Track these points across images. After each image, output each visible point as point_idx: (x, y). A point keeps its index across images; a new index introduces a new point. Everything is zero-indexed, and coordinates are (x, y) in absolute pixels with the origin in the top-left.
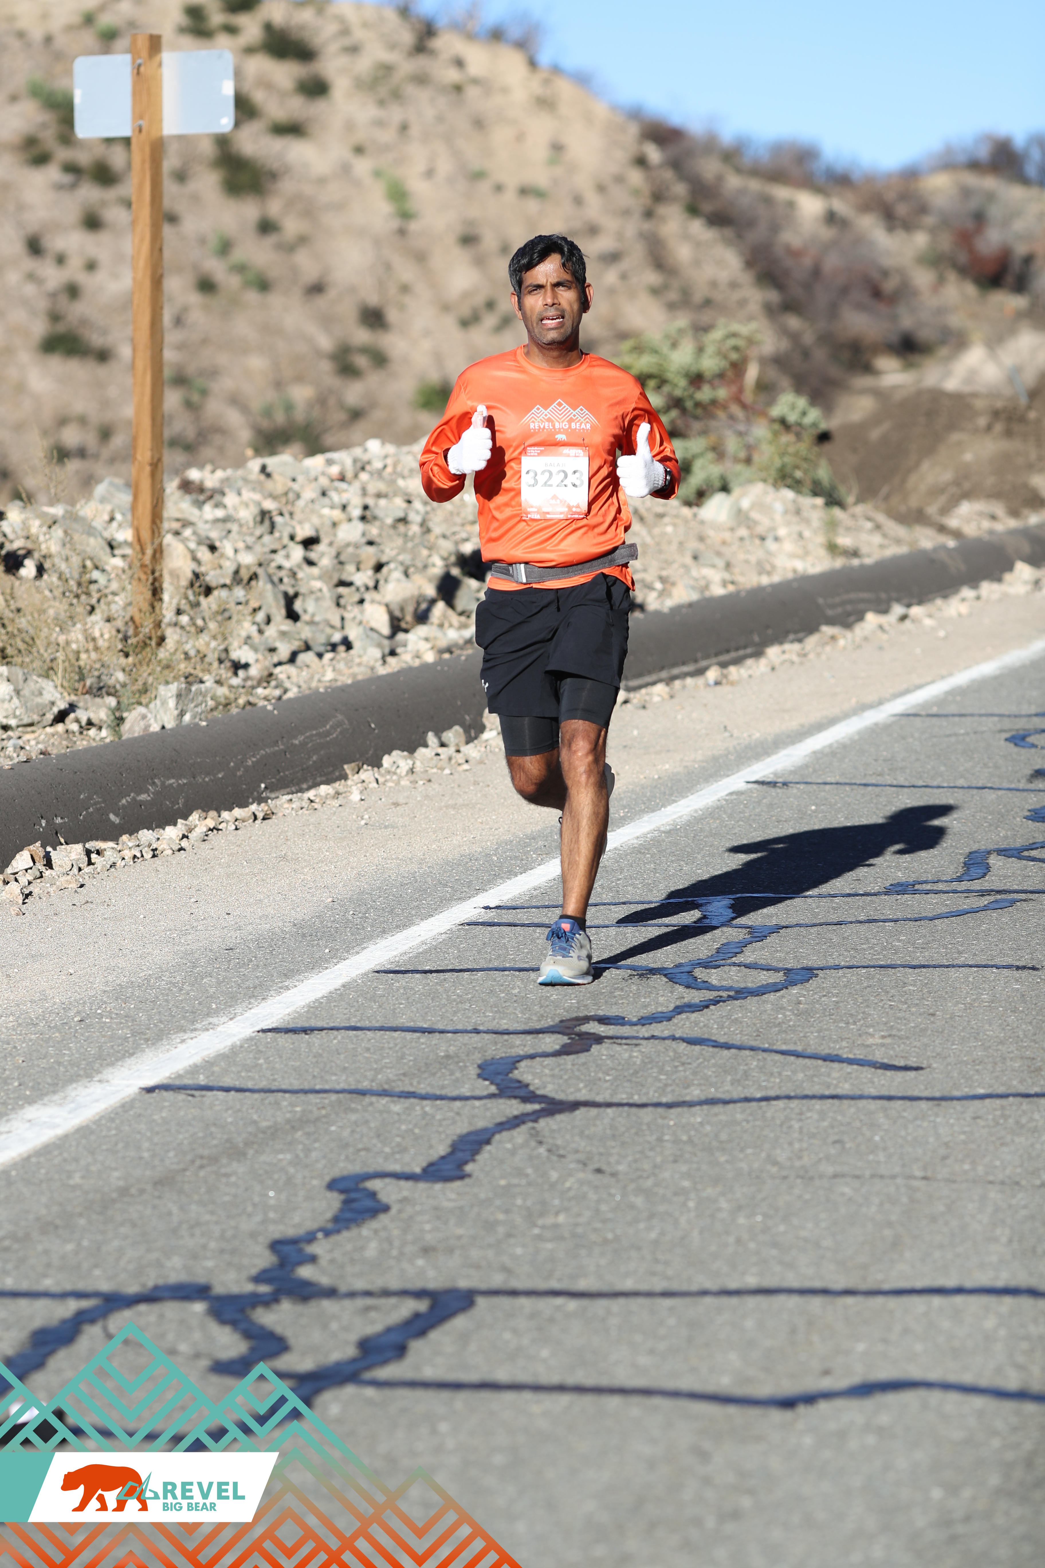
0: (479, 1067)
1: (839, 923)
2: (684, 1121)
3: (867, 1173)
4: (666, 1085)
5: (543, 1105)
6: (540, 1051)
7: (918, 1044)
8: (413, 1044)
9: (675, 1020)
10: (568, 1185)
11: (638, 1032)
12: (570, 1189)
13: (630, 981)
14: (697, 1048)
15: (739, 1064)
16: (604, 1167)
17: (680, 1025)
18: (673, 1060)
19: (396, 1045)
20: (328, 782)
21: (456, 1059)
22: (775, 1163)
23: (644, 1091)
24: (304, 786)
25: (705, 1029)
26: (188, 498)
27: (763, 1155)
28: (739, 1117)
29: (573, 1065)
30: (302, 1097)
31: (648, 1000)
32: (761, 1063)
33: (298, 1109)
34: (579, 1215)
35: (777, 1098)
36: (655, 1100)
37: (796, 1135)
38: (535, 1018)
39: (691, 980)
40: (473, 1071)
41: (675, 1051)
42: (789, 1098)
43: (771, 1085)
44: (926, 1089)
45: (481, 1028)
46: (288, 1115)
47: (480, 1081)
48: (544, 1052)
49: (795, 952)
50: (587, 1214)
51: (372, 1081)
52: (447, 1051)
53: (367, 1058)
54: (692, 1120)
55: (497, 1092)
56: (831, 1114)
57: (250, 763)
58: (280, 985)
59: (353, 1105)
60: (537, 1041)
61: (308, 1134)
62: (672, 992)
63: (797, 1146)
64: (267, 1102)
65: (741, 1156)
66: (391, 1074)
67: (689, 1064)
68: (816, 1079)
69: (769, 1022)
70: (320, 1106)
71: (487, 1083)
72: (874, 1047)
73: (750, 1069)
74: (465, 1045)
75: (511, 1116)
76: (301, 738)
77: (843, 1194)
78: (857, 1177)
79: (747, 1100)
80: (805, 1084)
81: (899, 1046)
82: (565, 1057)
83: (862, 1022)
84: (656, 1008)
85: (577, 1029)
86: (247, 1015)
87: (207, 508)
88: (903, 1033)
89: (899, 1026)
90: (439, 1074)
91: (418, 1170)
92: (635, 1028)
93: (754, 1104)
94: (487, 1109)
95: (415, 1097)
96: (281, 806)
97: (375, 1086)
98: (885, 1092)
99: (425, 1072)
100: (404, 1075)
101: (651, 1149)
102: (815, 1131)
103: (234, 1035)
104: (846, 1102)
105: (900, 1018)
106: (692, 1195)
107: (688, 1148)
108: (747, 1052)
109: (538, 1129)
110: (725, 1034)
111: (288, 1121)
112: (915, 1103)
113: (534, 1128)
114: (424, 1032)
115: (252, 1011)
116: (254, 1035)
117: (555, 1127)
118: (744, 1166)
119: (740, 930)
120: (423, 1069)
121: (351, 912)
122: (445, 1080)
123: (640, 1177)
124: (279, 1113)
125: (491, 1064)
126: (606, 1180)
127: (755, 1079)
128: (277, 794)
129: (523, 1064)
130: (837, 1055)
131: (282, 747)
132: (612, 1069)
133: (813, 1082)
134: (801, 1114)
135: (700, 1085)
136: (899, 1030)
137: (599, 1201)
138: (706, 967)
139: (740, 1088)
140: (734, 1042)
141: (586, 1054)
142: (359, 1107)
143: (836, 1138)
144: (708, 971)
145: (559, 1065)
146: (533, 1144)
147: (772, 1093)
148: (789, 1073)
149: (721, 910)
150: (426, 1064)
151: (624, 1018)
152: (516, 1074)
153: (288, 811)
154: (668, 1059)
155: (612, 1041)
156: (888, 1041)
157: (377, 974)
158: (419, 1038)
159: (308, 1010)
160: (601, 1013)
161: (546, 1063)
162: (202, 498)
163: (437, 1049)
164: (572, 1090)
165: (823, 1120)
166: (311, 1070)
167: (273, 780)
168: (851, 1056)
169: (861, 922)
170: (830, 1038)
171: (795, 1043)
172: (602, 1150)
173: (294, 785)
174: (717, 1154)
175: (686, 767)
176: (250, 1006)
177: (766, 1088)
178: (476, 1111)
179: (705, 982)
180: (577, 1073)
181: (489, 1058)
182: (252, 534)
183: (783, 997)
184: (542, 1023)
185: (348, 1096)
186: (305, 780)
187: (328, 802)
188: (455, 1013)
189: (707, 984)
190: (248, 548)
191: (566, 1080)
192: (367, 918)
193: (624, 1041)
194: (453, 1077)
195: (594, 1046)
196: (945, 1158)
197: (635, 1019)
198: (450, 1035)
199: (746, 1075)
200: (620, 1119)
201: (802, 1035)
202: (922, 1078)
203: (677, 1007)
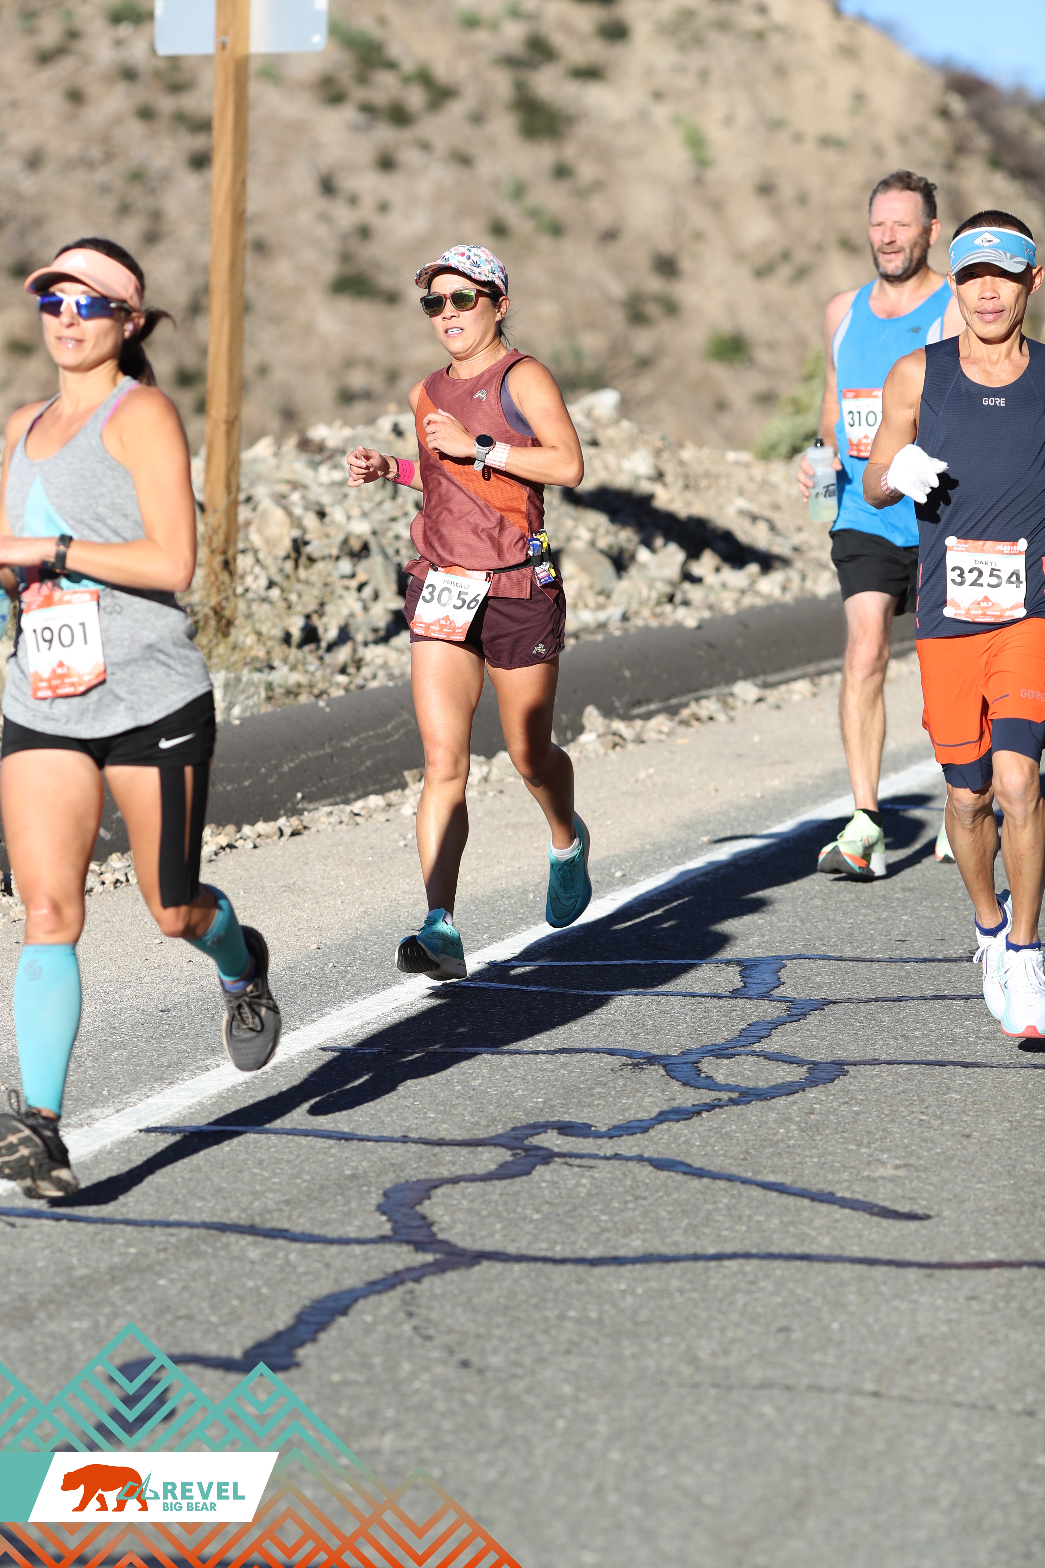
0: (386, 1194)
1: (899, 1000)
2: (604, 1286)
3: (805, 1381)
4: (604, 1230)
5: (438, 1256)
6: (470, 1171)
7: (934, 1179)
8: (320, 1156)
9: (652, 1132)
10: (417, 1384)
11: (600, 1148)
12: (417, 1391)
13: (620, 1073)
14: (663, 1174)
15: (706, 1202)
16: (475, 1359)
17: (655, 1139)
18: (626, 1192)
19: (298, 1156)
20: (381, 792)
21: (362, 1181)
22: (693, 1360)
23: (573, 1238)
24: (352, 796)
25: (683, 1146)
26: (304, 457)
27: (683, 1346)
28: (675, 1283)
29: (501, 1194)
30: (146, 1231)
31: (630, 1101)
32: (733, 1201)
33: (132, 1250)
34: (411, 1435)
35: (733, 1256)
36: (581, 1254)
37: (735, 1317)
38: (483, 1122)
39: (692, 1074)
40: (376, 1198)
41: (634, 1180)
42: (747, 1256)
43: (733, 1235)
44: (924, 1249)
45: (413, 1135)
46: (116, 1260)
47: (377, 1214)
48: (474, 1174)
49: (832, 1038)
50: (423, 1433)
51: (244, 1211)
52: (356, 1168)
53: (255, 1174)
54: (615, 1286)
55: (389, 1233)
56: (791, 1285)
57: (286, 768)
58: (200, 1063)
59: (203, 1247)
60: (471, 1156)
61: (127, 1290)
62: (663, 1091)
63: (730, 1334)
64: (99, 1238)
65: (653, 1346)
66: (271, 1200)
67: (645, 1198)
68: (792, 1229)
69: (765, 1140)
70: (161, 1247)
71: (384, 1218)
72: (880, 1182)
73: (717, 1209)
74: (381, 1159)
75: (390, 1270)
76: (354, 740)
77: (761, 1416)
78: (788, 1388)
79: (696, 1257)
80: (775, 1236)
81: (911, 1182)
82: (496, 1182)
83: (879, 1143)
84: (637, 1113)
85: (526, 1142)
86: (141, 1105)
87: (324, 470)
88: (922, 1162)
89: (921, 1151)
90: (328, 1205)
91: (237, 1353)
92: (599, 1141)
93: (701, 1264)
94: (367, 1259)
95: (284, 1238)
96: (318, 820)
97: (244, 1220)
98: (871, 1254)
99: (316, 1198)
100: (287, 1202)
101: (546, 1332)
102: (760, 1310)
103: (109, 1135)
104: (816, 1265)
105: (925, 1140)
106: (567, 1412)
107: (592, 1332)
108: (722, 1184)
109: (417, 1293)
110: (706, 1155)
111: (112, 1268)
112: (902, 1271)
113: (411, 1292)
114: (340, 1139)
115: (150, 1100)
116: (133, 1135)
117: (438, 1291)
118: (651, 1363)
119: (778, 1004)
120: (314, 1195)
121: (331, 965)
122: (334, 1213)
123: (514, 1376)
124: (106, 1256)
125: (401, 1191)
126: (469, 1378)
127: (717, 1225)
128: (316, 805)
129: (439, 1191)
130: (832, 1194)
131: (328, 750)
132: (547, 1202)
133: (787, 1232)
134: (753, 1283)
135: (646, 1230)
136: (919, 1158)
137: (443, 1415)
138: (717, 1056)
139: (693, 1239)
140: (712, 1168)
141: (524, 1178)
142: (210, 1250)
143: (783, 1322)
144: (718, 1061)
145: (485, 1193)
146: (401, 1315)
147: (729, 1249)
148: (762, 1218)
149: (766, 976)
150: (322, 1187)
151: (590, 1126)
152: (425, 1208)
153: (323, 826)
154: (621, 1189)
155: (563, 1160)
156: (902, 1172)
157: (322, 1053)
158: (330, 1148)
159: (217, 1101)
160: (567, 1118)
161: (470, 1190)
162: (318, 458)
163: (346, 1164)
164: (484, 1233)
165: (777, 1293)
166: (176, 1191)
167: (314, 789)
168: (847, 1195)
169: (925, 999)
170: (832, 1166)
171: (786, 1173)
172: (482, 1331)
173: (339, 794)
174: (625, 1342)
175: (798, 783)
176: (149, 1094)
177: (726, 1240)
178: (352, 1261)
179: (708, 1077)
180: (500, 1208)
181: (402, 1180)
182: (370, 499)
183: (795, 1102)
184: (490, 1130)
185: (203, 1232)
186: (354, 788)
187: (375, 816)
188: (392, 1111)
189: (709, 1081)
190: (365, 515)
191: (484, 1217)
192: (347, 972)
193: (578, 1161)
194: (346, 1209)
195: (538, 1168)
196: (911, 1362)
197: (604, 1129)
198: (370, 1143)
199: (708, 1218)
200: (525, 1282)
201: (798, 1160)
202: (924, 1232)
203: (661, 1113)
